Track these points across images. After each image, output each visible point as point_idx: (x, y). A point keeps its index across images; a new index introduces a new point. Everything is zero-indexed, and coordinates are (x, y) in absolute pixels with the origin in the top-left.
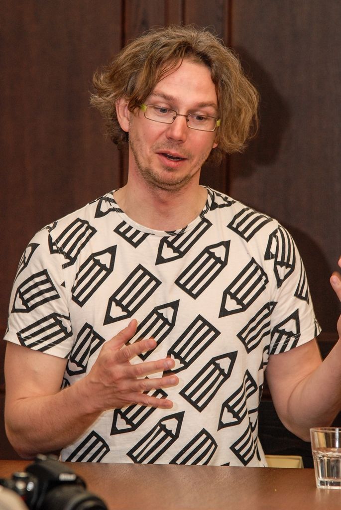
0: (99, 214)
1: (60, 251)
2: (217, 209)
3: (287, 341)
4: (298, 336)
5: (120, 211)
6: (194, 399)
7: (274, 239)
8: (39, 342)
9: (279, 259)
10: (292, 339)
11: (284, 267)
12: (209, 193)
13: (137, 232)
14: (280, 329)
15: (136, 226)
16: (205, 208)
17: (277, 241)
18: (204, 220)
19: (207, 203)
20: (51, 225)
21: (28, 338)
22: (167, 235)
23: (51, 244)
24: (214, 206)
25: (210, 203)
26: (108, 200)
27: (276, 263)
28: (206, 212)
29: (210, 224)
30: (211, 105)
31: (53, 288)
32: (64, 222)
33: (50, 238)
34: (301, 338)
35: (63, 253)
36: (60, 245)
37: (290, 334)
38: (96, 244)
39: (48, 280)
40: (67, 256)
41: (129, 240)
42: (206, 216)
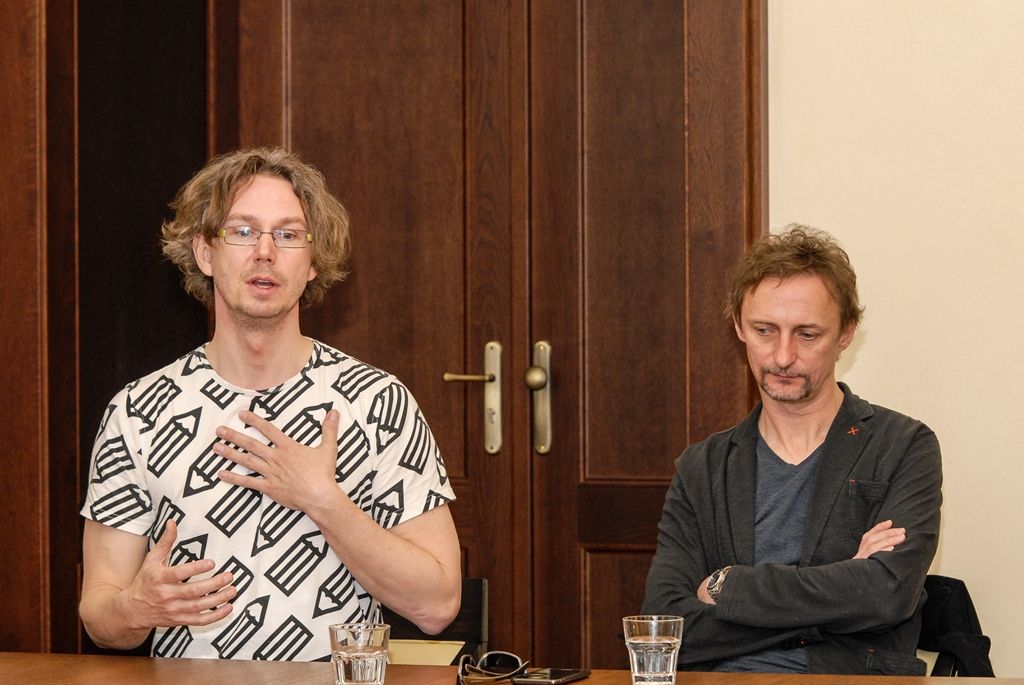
0: (187, 371)
1: (138, 414)
2: (322, 367)
3: (388, 517)
4: (400, 511)
5: (209, 367)
6: (281, 581)
7: (379, 400)
8: (113, 516)
9: (382, 423)
10: (394, 515)
11: (387, 432)
12: (315, 348)
13: (226, 391)
14: (381, 502)
15: (225, 385)
16: (308, 365)
17: (383, 403)
18: (305, 378)
19: (311, 360)
20: (133, 384)
21: (100, 511)
22: (259, 394)
23: (129, 405)
24: (319, 363)
25: (314, 360)
26: (199, 355)
27: (379, 427)
28: (308, 369)
29: (311, 383)
30: (298, 221)
31: (128, 457)
32: (145, 382)
33: (129, 399)
34: (404, 514)
35: (141, 416)
36: (138, 407)
37: (392, 509)
38: (179, 406)
39: (124, 448)
40: (146, 419)
41: (216, 400)
42: (308, 374)
